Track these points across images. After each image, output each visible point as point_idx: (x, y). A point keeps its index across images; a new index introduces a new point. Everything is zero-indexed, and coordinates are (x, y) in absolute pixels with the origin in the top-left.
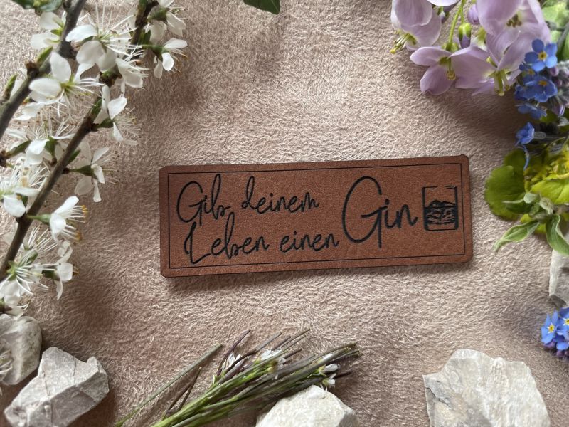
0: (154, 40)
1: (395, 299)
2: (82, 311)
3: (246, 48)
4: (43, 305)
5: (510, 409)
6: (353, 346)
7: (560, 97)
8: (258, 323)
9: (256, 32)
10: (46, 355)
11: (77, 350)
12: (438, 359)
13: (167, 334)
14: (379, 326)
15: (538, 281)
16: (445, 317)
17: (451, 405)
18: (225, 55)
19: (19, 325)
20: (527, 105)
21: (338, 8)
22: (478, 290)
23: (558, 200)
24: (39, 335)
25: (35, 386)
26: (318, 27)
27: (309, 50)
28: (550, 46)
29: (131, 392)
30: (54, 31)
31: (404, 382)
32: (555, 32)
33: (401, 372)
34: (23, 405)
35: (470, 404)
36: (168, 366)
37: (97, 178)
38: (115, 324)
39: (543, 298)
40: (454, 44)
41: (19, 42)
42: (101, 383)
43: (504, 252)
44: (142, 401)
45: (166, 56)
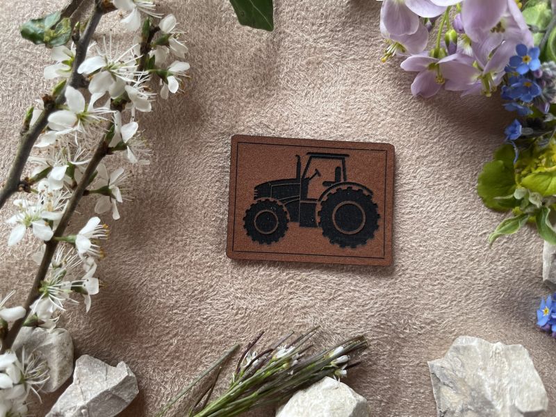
0: (159, 63)
1: (398, 292)
2: (109, 320)
3: (244, 65)
4: (73, 316)
5: (510, 390)
6: (361, 338)
7: (545, 95)
8: (272, 322)
9: (253, 49)
10: (79, 363)
11: (107, 356)
12: (441, 346)
13: (188, 337)
14: (384, 318)
15: (532, 267)
16: (445, 306)
17: (455, 388)
18: (226, 73)
19: (53, 337)
20: (514, 104)
21: (329, 21)
22: (476, 279)
23: (547, 191)
24: (71, 344)
25: (71, 392)
26: (311, 40)
27: (304, 63)
28: (533, 50)
29: (158, 391)
30: (65, 62)
31: (411, 368)
32: (537, 35)
33: (407, 360)
34: (62, 411)
35: (473, 387)
36: (191, 366)
37: (115, 198)
38: (140, 331)
39: (537, 283)
40: (441, 49)
41: (32, 73)
42: (131, 385)
43: (499, 242)
44: (169, 399)
45: (171, 79)
